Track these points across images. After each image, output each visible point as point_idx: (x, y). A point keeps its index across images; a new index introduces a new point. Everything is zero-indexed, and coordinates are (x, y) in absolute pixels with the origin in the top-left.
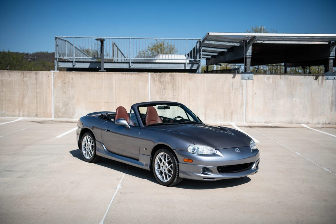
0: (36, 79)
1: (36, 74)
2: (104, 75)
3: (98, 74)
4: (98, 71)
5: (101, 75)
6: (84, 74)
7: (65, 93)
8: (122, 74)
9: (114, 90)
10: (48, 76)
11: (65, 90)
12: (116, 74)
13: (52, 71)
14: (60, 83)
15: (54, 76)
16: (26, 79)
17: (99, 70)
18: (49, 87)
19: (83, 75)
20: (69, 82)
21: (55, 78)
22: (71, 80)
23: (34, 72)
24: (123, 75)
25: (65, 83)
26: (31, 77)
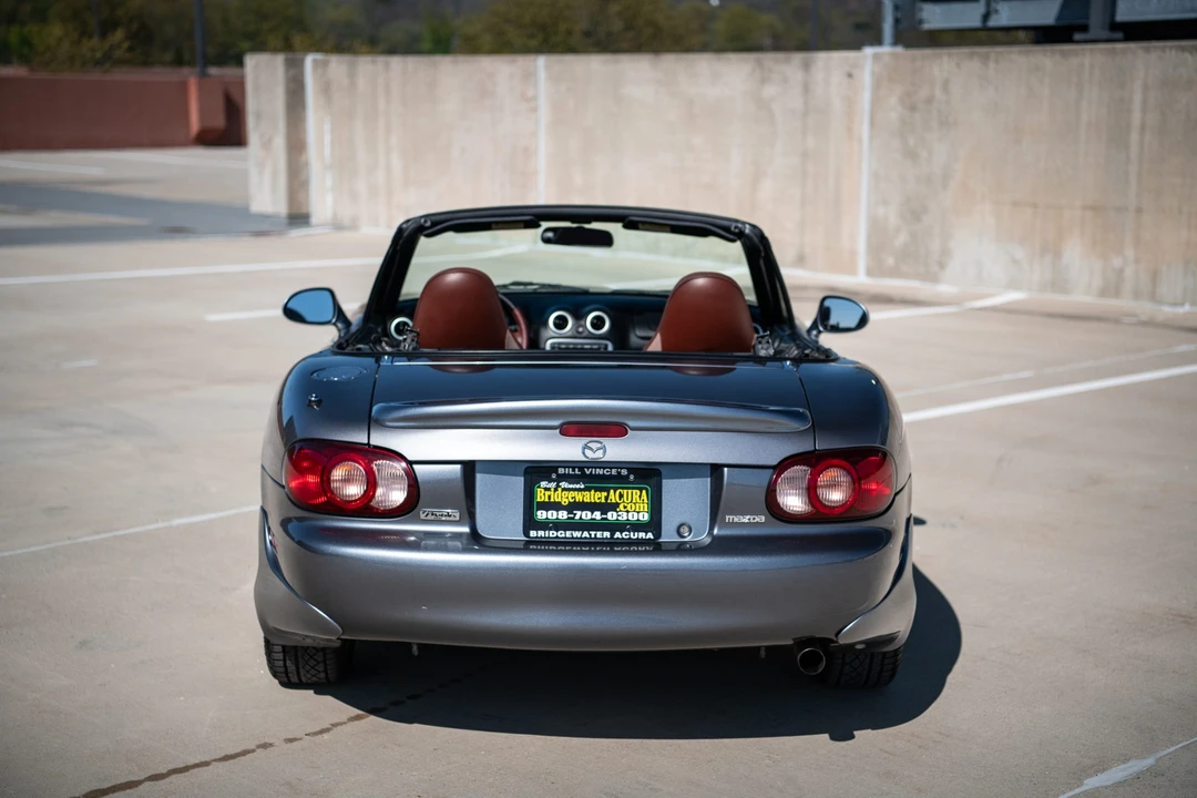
0: (806, 88)
1: (806, 66)
2: (1087, 61)
3: (1063, 54)
4: (1069, 40)
5: (1074, 61)
6: (997, 61)
7: (911, 155)
8: (1183, 49)
9: (1134, 137)
10: (850, 75)
11: (911, 141)
12: (1147, 50)
13: (869, 51)
14: (893, 111)
15: (873, 73)
16: (769, 91)
17: (1077, 36)
18: (849, 130)
19: (992, 65)
20: (930, 100)
21: (877, 86)
22: (938, 93)
23: (798, 57)
24: (1187, 55)
25: (913, 108)
26: (785, 80)
